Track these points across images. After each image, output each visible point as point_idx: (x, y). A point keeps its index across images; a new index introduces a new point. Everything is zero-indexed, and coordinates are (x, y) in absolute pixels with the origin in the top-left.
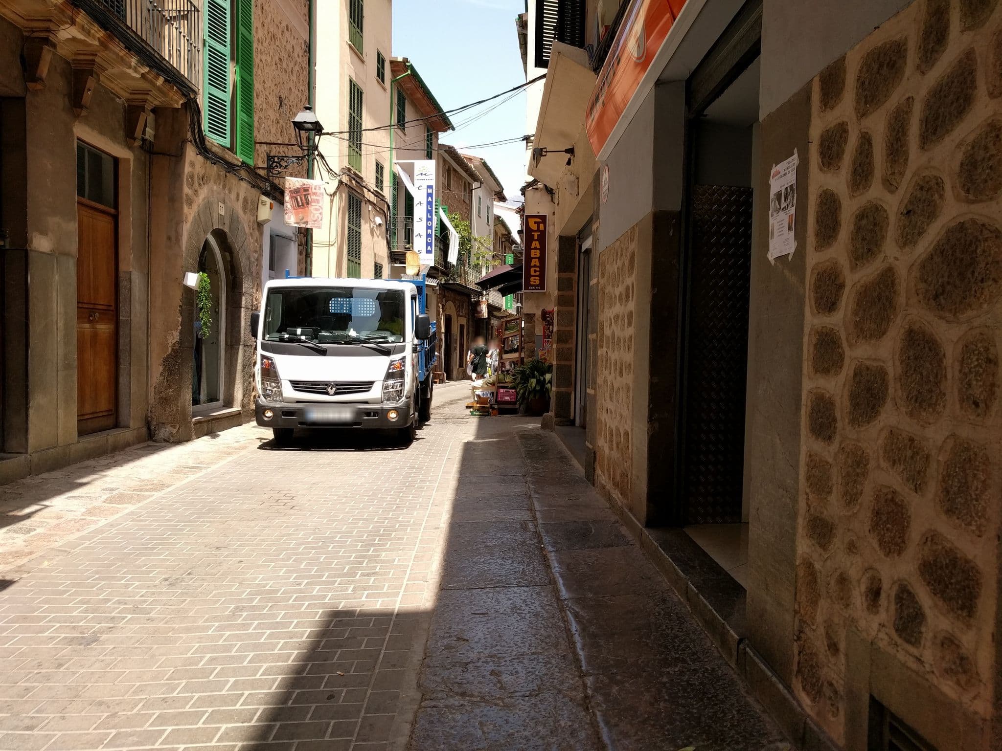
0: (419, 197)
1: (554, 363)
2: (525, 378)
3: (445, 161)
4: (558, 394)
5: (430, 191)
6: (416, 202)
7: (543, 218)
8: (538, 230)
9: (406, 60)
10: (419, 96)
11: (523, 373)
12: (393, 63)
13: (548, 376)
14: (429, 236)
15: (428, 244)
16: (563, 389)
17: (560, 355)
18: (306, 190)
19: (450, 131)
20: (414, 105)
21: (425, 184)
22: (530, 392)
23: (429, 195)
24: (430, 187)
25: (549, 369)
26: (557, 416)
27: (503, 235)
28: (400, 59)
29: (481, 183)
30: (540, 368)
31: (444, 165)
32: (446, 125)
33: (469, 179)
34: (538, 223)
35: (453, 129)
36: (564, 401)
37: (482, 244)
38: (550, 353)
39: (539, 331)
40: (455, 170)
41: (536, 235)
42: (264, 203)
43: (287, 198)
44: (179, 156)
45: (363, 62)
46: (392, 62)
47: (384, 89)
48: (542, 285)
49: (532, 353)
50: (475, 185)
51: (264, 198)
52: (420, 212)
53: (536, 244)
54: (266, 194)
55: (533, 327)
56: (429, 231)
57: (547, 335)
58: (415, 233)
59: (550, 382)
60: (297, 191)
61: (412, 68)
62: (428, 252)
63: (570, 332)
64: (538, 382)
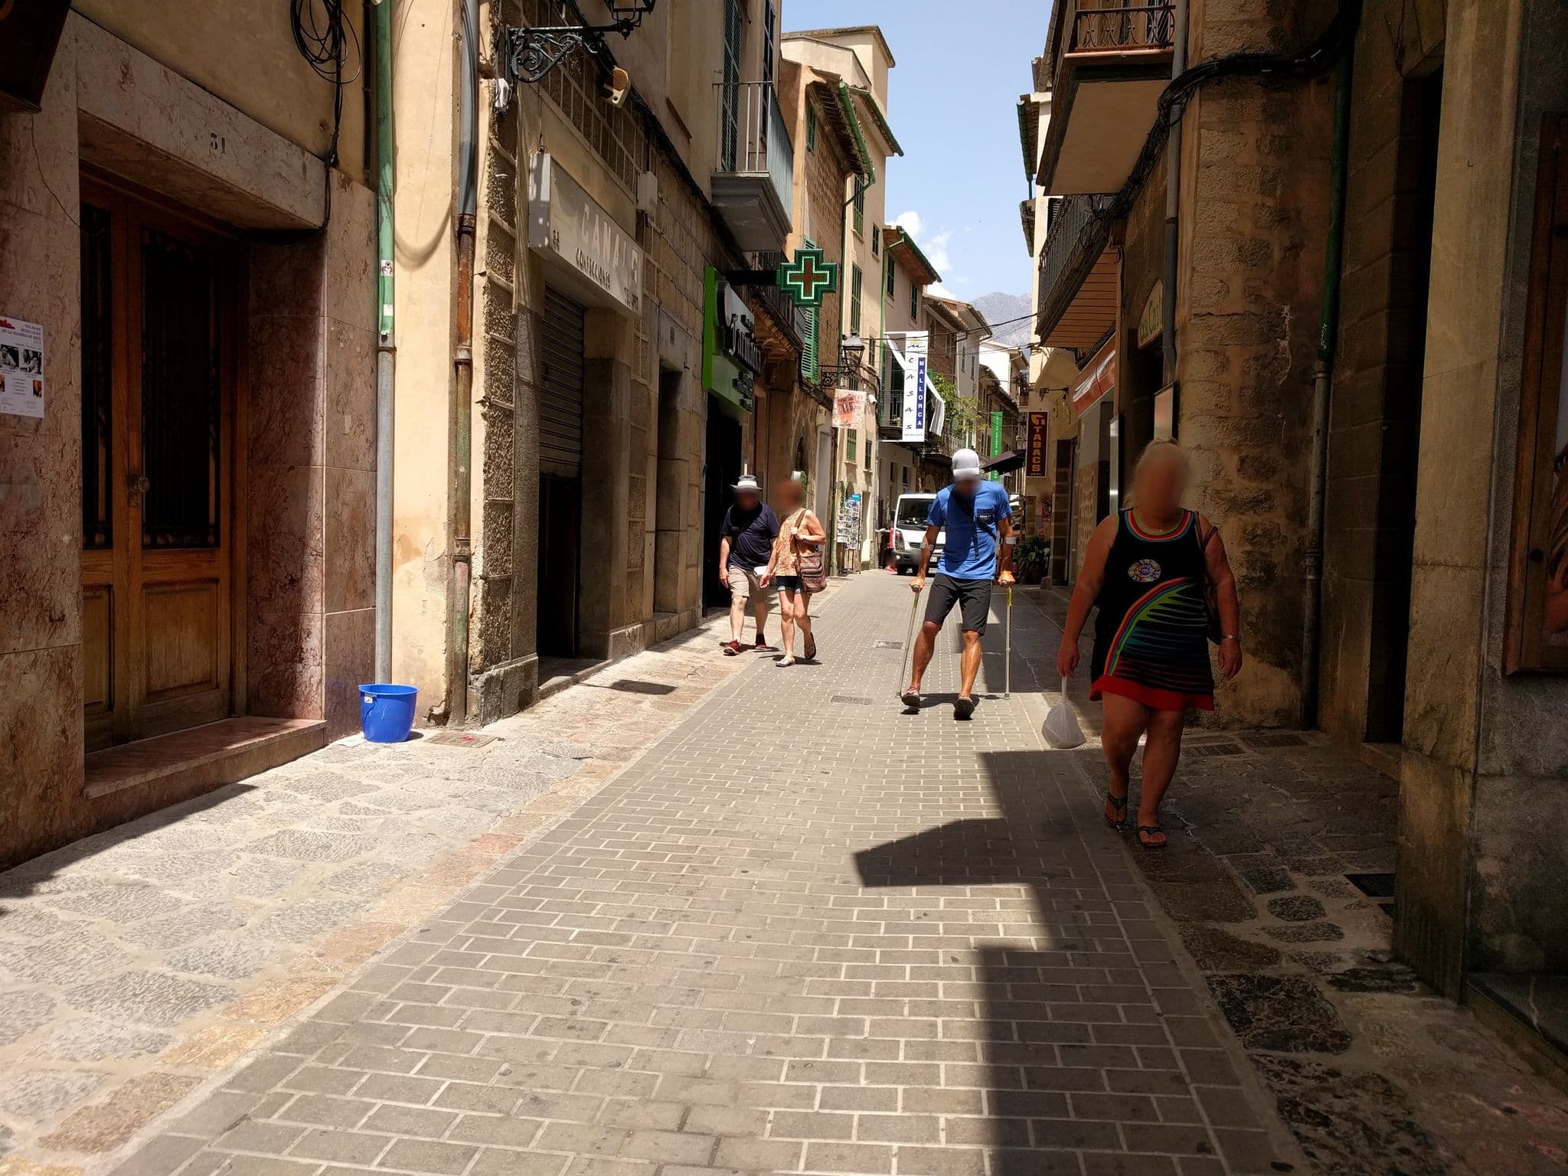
0: (910, 367)
1: (1052, 537)
2: (1026, 552)
3: (928, 315)
4: (1055, 561)
5: (922, 364)
6: (906, 375)
7: (1045, 415)
8: (1040, 425)
9: (899, 229)
10: (908, 256)
11: (1024, 547)
12: (887, 232)
13: (1046, 550)
14: (919, 410)
15: (919, 419)
16: (1058, 557)
17: (1057, 530)
18: (851, 399)
19: (936, 283)
20: (902, 265)
21: (917, 356)
22: (1030, 564)
23: (921, 368)
24: (921, 359)
25: (1048, 545)
26: (1054, 577)
27: (989, 387)
28: (894, 228)
29: (967, 333)
30: (1039, 543)
31: (928, 320)
32: (931, 276)
33: (953, 330)
34: (1040, 419)
35: (940, 281)
36: (1059, 567)
37: (967, 405)
38: (1048, 530)
39: (1039, 512)
40: (938, 323)
41: (1038, 429)
42: (821, 412)
43: (835, 405)
44: (790, 391)
45: (862, 242)
46: (884, 230)
47: (878, 261)
48: (1042, 472)
49: (1033, 530)
50: (960, 335)
51: (821, 407)
52: (910, 385)
53: (1037, 437)
54: (822, 404)
55: (1034, 509)
56: (920, 405)
57: (1046, 515)
58: (905, 408)
59: (1048, 555)
60: (844, 400)
61: (906, 235)
62: (919, 427)
63: (1066, 513)
64: (1038, 555)
